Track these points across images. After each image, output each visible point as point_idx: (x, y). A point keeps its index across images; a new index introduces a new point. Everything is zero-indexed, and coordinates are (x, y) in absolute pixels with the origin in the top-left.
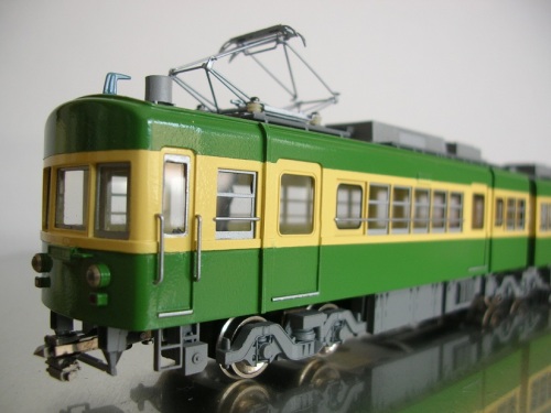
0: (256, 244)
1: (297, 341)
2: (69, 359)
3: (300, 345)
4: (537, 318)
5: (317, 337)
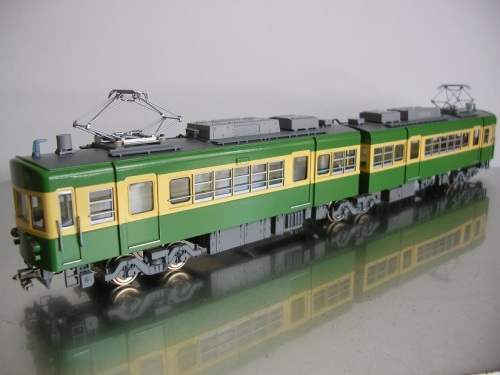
0: (115, 223)
1: (151, 265)
2: (28, 281)
3: (153, 267)
5: (165, 262)
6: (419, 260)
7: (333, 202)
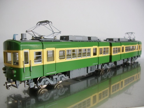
1: (52, 81)
2: (10, 86)
3: (53, 82)
5: (57, 80)
6: (125, 85)
7: (102, 64)
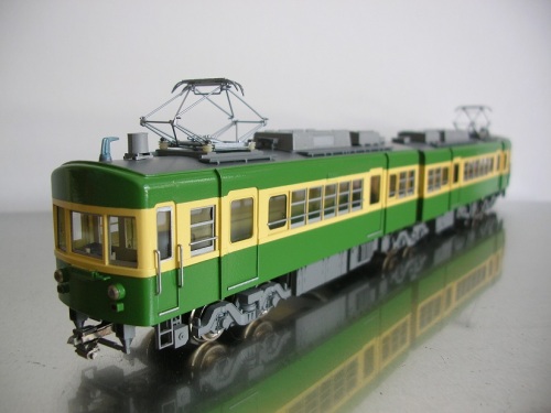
0: (216, 254)
1: (244, 312)
3: (246, 315)
4: (423, 259)
5: (258, 307)
6: (458, 297)
